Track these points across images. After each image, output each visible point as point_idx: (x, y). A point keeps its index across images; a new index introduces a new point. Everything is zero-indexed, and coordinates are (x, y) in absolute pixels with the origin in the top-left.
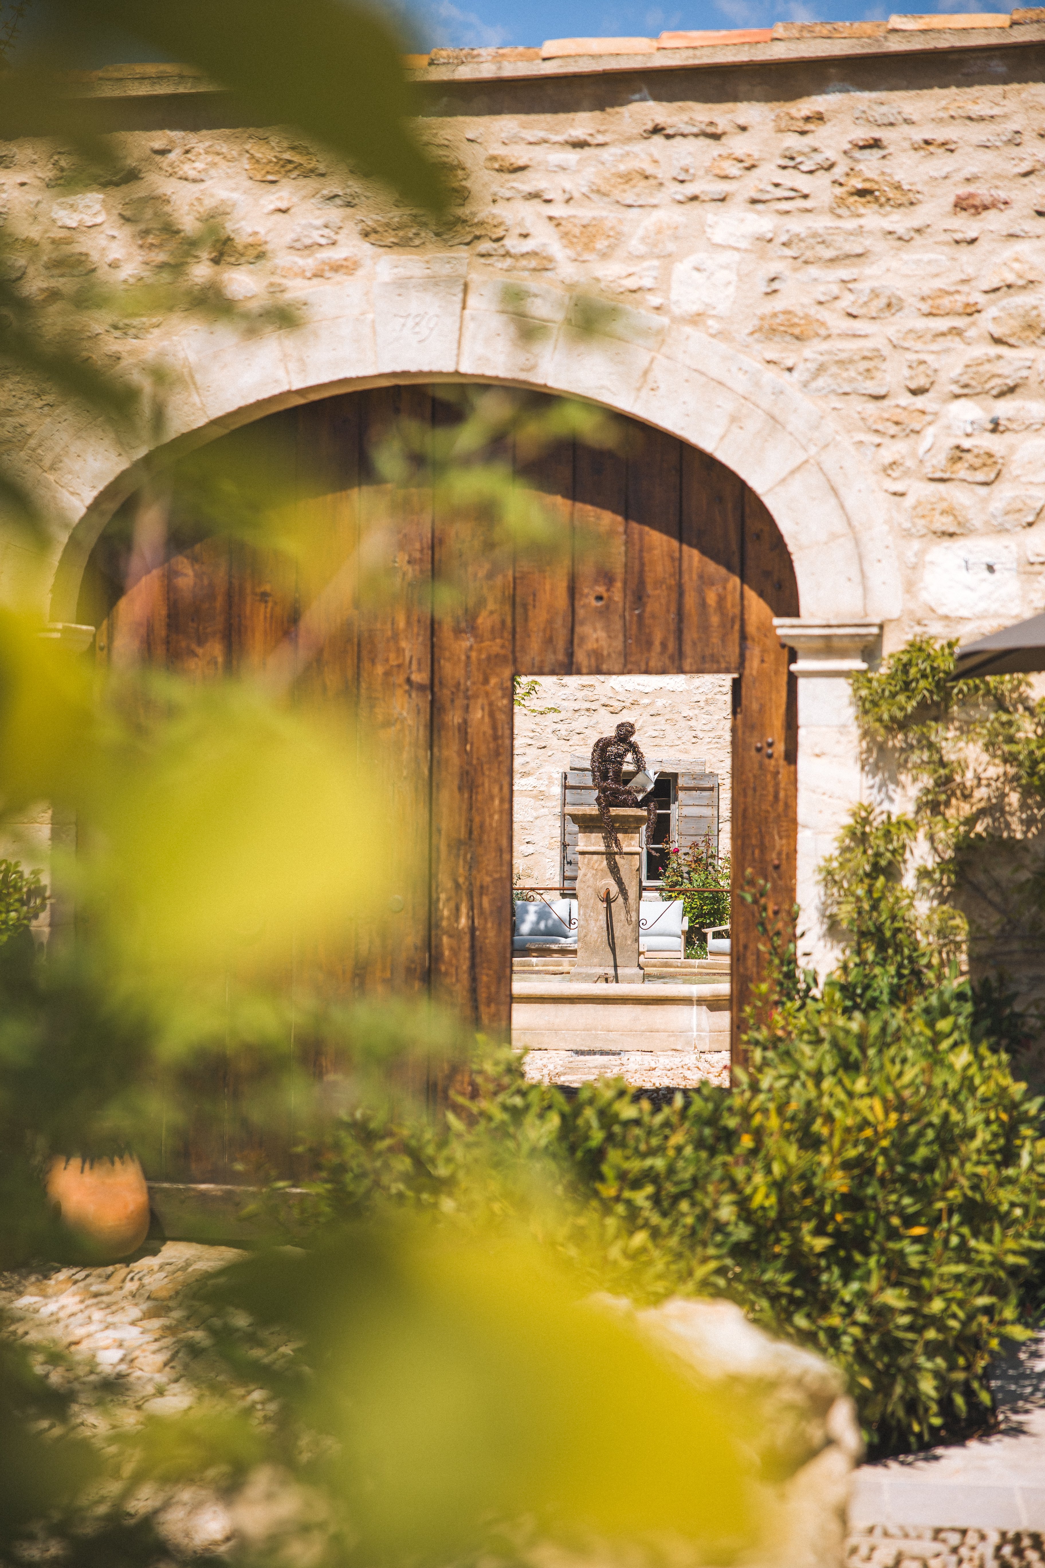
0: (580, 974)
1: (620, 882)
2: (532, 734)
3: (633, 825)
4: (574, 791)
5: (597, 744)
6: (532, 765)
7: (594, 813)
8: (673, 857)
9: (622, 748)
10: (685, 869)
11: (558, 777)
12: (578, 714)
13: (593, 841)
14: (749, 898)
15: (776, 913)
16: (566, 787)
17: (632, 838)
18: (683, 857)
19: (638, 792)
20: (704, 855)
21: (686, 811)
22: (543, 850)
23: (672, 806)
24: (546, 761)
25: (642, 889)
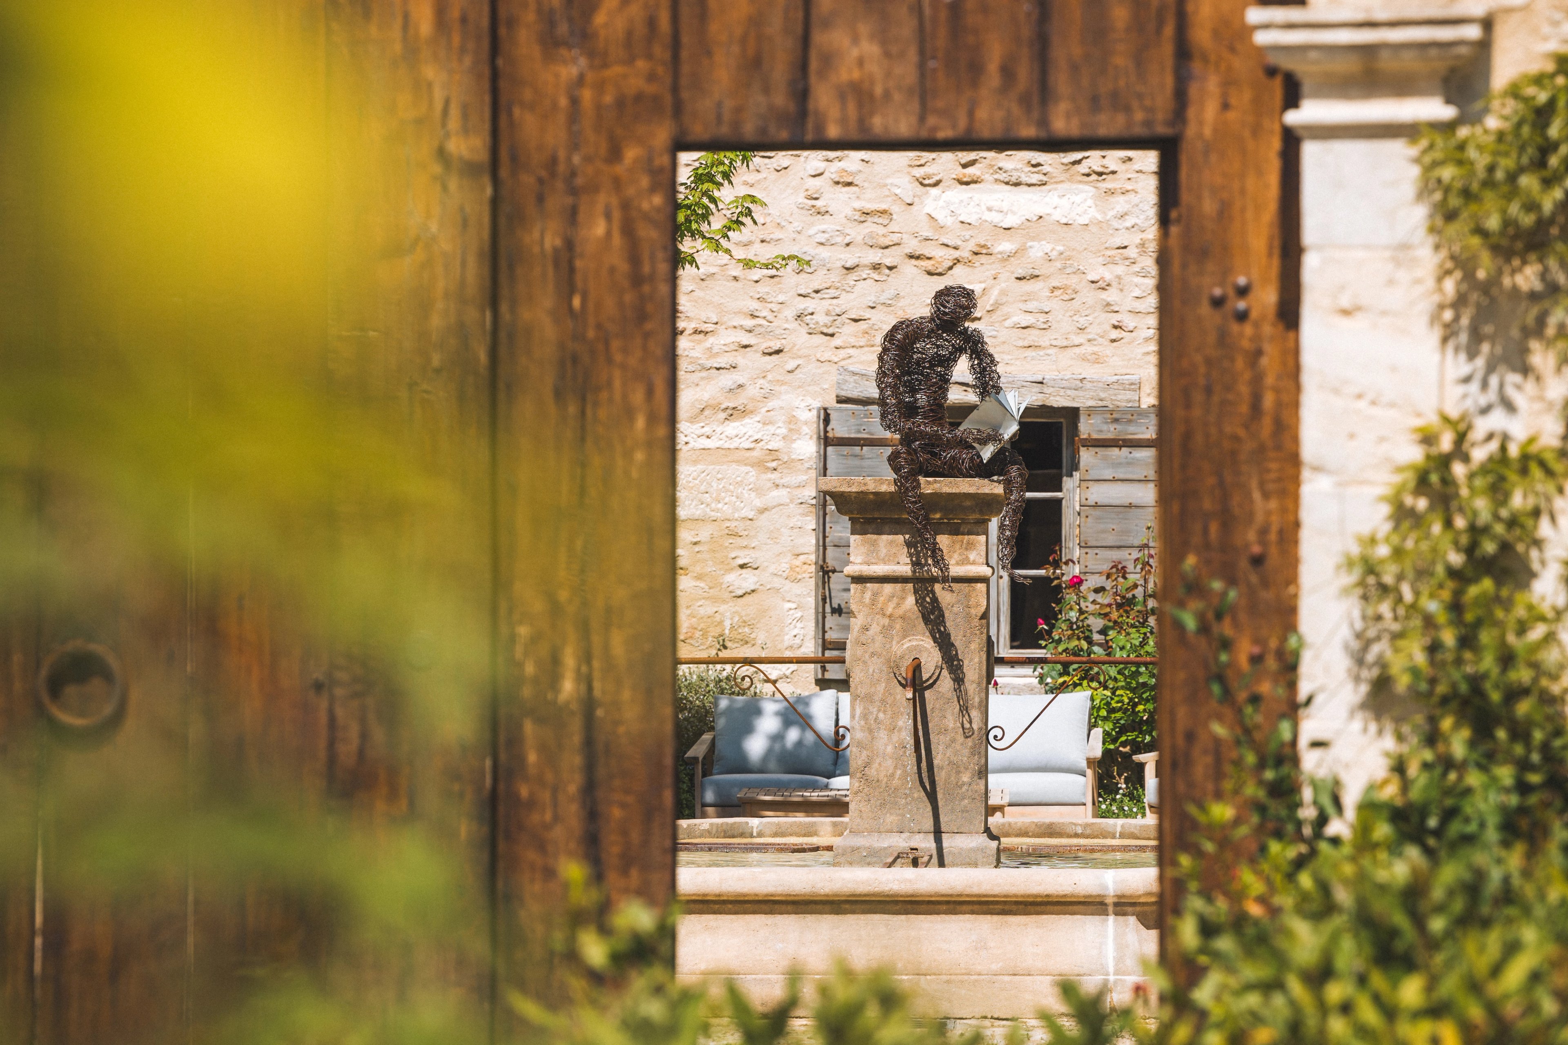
0: (854, 850)
1: (944, 643)
2: (749, 323)
3: (973, 517)
4: (846, 450)
5: (890, 336)
6: (752, 391)
7: (884, 488)
8: (1070, 597)
9: (947, 343)
10: (1097, 623)
11: (809, 418)
12: (853, 276)
13: (883, 551)
14: (1190, 622)
15: (1256, 660)
16: (826, 441)
17: (970, 546)
18: (1092, 596)
19: (984, 442)
20: (1139, 592)
21: (1099, 493)
22: (777, 582)
23: (1068, 483)
24: (783, 383)
25: (993, 661)
